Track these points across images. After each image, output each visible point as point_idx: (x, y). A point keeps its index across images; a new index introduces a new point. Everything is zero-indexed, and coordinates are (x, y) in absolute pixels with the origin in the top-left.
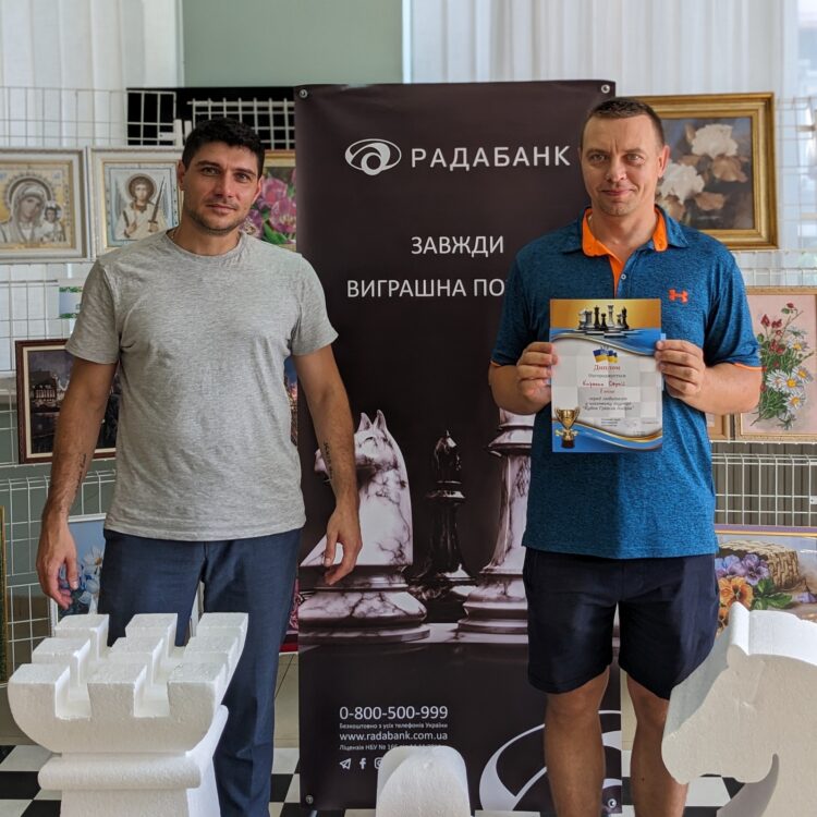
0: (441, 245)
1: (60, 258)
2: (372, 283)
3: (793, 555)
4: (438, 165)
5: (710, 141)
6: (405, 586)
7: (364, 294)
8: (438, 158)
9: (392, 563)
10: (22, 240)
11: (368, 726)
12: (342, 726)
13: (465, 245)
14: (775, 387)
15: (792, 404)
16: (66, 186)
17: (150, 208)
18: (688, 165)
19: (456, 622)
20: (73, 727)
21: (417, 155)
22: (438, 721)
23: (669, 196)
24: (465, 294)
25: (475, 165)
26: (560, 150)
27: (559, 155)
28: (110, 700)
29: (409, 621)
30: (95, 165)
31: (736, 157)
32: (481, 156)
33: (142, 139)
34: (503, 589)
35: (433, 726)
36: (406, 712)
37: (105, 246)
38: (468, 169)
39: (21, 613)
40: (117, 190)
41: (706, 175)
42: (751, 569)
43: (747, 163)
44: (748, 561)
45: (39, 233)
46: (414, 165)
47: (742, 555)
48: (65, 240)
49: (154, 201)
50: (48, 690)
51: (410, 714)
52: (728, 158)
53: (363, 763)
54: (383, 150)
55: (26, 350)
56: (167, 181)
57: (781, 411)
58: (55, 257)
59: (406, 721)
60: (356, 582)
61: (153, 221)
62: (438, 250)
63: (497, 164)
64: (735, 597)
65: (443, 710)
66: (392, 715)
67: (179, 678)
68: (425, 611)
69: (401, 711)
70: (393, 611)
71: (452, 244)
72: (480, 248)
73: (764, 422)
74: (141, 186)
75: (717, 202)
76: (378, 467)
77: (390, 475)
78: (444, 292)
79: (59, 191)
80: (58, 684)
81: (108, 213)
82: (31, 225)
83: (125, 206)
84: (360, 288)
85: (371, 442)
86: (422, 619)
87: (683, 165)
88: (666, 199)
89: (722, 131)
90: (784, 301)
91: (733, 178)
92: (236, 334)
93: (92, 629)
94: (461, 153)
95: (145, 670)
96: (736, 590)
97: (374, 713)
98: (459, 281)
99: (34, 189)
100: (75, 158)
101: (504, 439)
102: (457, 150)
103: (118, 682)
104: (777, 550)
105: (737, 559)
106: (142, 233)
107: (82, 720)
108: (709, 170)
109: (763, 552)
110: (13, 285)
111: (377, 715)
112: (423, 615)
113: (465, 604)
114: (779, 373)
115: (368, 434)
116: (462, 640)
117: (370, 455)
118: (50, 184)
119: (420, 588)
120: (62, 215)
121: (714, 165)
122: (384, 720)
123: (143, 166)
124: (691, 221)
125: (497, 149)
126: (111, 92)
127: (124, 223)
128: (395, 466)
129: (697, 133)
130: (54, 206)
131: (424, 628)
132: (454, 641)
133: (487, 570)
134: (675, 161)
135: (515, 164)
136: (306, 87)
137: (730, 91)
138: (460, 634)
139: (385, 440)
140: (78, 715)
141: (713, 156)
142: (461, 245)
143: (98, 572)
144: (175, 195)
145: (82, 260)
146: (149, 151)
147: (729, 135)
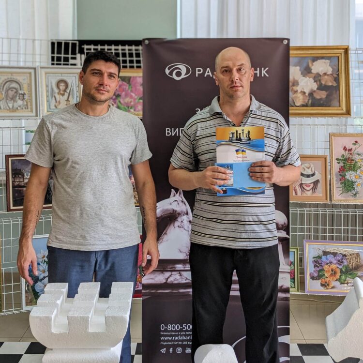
1: (26, 117)
2: (177, 129)
3: (358, 255)
4: (208, 76)
5: (321, 67)
7: (173, 135)
8: (208, 72)
9: (185, 258)
10: (8, 108)
11: (174, 333)
12: (162, 333)
14: (349, 178)
15: (357, 186)
16: (28, 84)
17: (66, 94)
18: (310, 78)
21: (199, 71)
23: (301, 92)
26: (264, 70)
27: (263, 72)
28: (78, 324)
30: (41, 74)
31: (331, 74)
33: (62, 63)
37: (46, 111)
39: (8, 280)
40: (51, 86)
41: (318, 83)
42: (339, 261)
43: (336, 77)
44: (338, 258)
45: (16, 105)
46: (197, 76)
47: (335, 254)
48: (28, 108)
49: (68, 91)
50: (48, 319)
52: (328, 75)
53: (171, 350)
54: (183, 68)
55: (10, 159)
56: (74, 82)
57: (352, 189)
60: (168, 267)
61: (68, 100)
64: (332, 274)
66: (184, 328)
67: (110, 313)
69: (189, 326)
70: (186, 280)
73: (344, 194)
75: (323, 95)
76: (179, 214)
77: (185, 218)
79: (25, 86)
80: (53, 316)
81: (47, 96)
82: (12, 102)
83: (55, 93)
84: (171, 132)
85: (176, 202)
87: (308, 78)
88: (300, 93)
89: (325, 63)
90: (353, 140)
91: (330, 84)
92: (109, 153)
93: (62, 290)
95: (92, 310)
96: (332, 270)
97: (176, 327)
99: (14, 85)
100: (32, 71)
103: (82, 316)
104: (351, 252)
105: (333, 256)
106: (63, 105)
108: (320, 80)
109: (344, 253)
110: (4, 129)
111: (178, 328)
114: (351, 172)
115: (174, 199)
117: (175, 209)
118: (21, 83)
120: (26, 97)
121: (322, 78)
122: (181, 330)
123: (63, 75)
124: (311, 103)
127: (55, 101)
128: (187, 214)
129: (314, 63)
130: (23, 93)
134: (304, 76)
136: (148, 39)
137: (326, 45)
139: (182, 202)
140: (62, 331)
141: (321, 74)
143: (43, 261)
144: (78, 89)
145: (36, 118)
146: (66, 68)
147: (328, 64)
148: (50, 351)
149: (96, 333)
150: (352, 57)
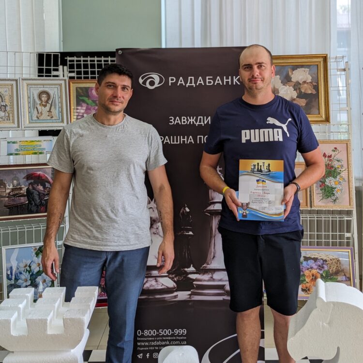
0: (183, 120)
1: (7, 128)
3: (338, 260)
4: (181, 84)
5: (300, 75)
6: (167, 274)
8: (181, 81)
11: (150, 339)
12: (138, 339)
13: (193, 120)
14: (329, 184)
15: (337, 192)
16: (10, 96)
17: (48, 105)
18: (290, 86)
19: (190, 291)
20: (19, 339)
21: (171, 80)
22: (182, 336)
24: (193, 143)
25: (197, 84)
26: (236, 78)
27: (235, 80)
28: (37, 326)
29: (169, 291)
30: (23, 86)
31: (310, 82)
32: (200, 81)
33: (44, 74)
34: (211, 276)
35: (180, 338)
36: (167, 332)
37: (28, 122)
38: (194, 86)
40: (33, 97)
41: (298, 90)
42: (319, 266)
43: (316, 86)
44: (318, 263)
46: (170, 85)
47: (315, 260)
48: (9, 120)
49: (50, 102)
50: (8, 322)
51: (169, 333)
52: (307, 83)
53: (148, 355)
54: (156, 78)
56: (56, 93)
57: (332, 195)
58: (5, 128)
59: (167, 336)
61: (50, 111)
62: (181, 123)
63: (207, 84)
64: (313, 279)
65: (184, 331)
66: (161, 333)
67: (68, 316)
68: (176, 286)
69: (165, 331)
70: (161, 286)
71: (187, 120)
72: (200, 122)
73: (324, 200)
74: (44, 96)
75: (303, 102)
76: (154, 221)
78: (184, 141)
79: (7, 98)
80: (12, 320)
81: (29, 108)
83: (37, 104)
85: (151, 209)
86: (175, 290)
87: (288, 86)
89: (304, 71)
90: (332, 146)
91: (310, 92)
93: (27, 294)
94: (191, 79)
95: (52, 313)
96: (313, 275)
97: (153, 332)
98: (191, 137)
100: (14, 83)
101: (211, 208)
102: (189, 78)
103: (40, 318)
104: (331, 257)
105: (313, 262)
106: (45, 117)
107: (24, 336)
109: (325, 259)
111: (154, 334)
112: (175, 288)
113: (194, 283)
114: (331, 178)
115: (150, 206)
116: (193, 299)
118: (3, 95)
119: (173, 276)
120: (8, 108)
121: (301, 86)
122: (158, 336)
123: (45, 86)
125: (207, 77)
126: (30, 53)
127: (37, 112)
129: (294, 72)
130: (4, 105)
131: (175, 294)
132: (189, 299)
133: (204, 267)
134: (284, 85)
135: (215, 84)
136: (121, 49)
138: (192, 296)
140: (21, 334)
141: (301, 83)
142: (192, 120)
143: (25, 271)
144: (60, 100)
145: (17, 129)
146: (48, 80)
147: (308, 72)
148: (11, 354)
149: (54, 335)
150: (332, 65)
